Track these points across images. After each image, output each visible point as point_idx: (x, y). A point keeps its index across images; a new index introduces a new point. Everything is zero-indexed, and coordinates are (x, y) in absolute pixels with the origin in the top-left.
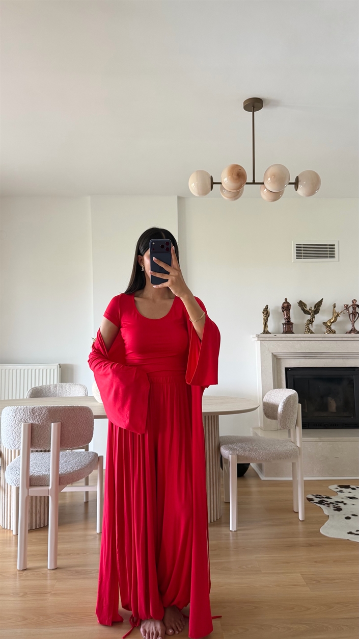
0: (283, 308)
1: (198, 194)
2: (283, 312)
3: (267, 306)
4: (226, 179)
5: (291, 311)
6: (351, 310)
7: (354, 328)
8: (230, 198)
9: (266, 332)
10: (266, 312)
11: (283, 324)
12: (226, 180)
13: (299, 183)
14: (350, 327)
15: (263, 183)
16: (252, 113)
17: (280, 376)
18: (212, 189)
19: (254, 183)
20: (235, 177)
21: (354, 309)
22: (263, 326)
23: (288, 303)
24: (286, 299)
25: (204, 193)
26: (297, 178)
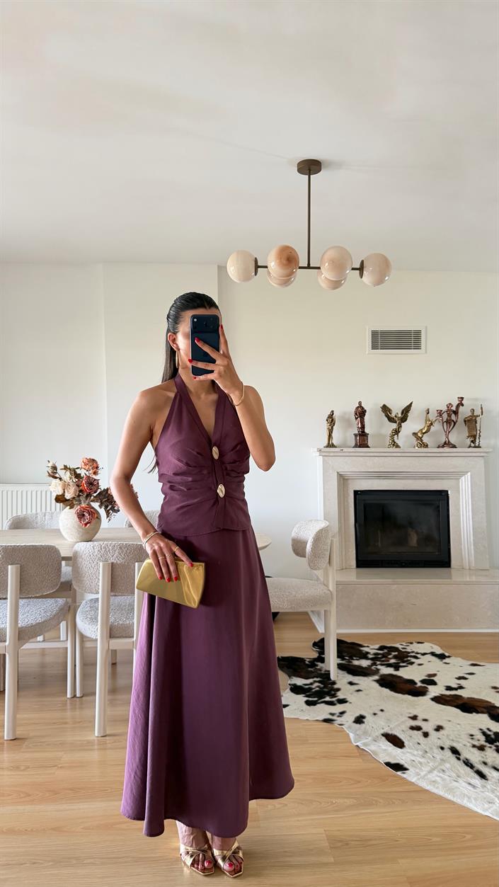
0: (356, 414)
1: (240, 280)
2: (356, 419)
3: (333, 411)
4: (273, 263)
5: (366, 418)
6: (445, 416)
7: (449, 441)
8: (281, 285)
9: (330, 445)
10: (331, 419)
11: (356, 435)
12: (273, 265)
13: (364, 269)
14: (443, 439)
15: (319, 268)
16: (307, 176)
17: (347, 501)
18: (256, 274)
19: (309, 267)
20: (285, 262)
21: (449, 415)
22: (327, 437)
23: (363, 408)
24: (360, 403)
25: (246, 278)
26: (362, 262)
